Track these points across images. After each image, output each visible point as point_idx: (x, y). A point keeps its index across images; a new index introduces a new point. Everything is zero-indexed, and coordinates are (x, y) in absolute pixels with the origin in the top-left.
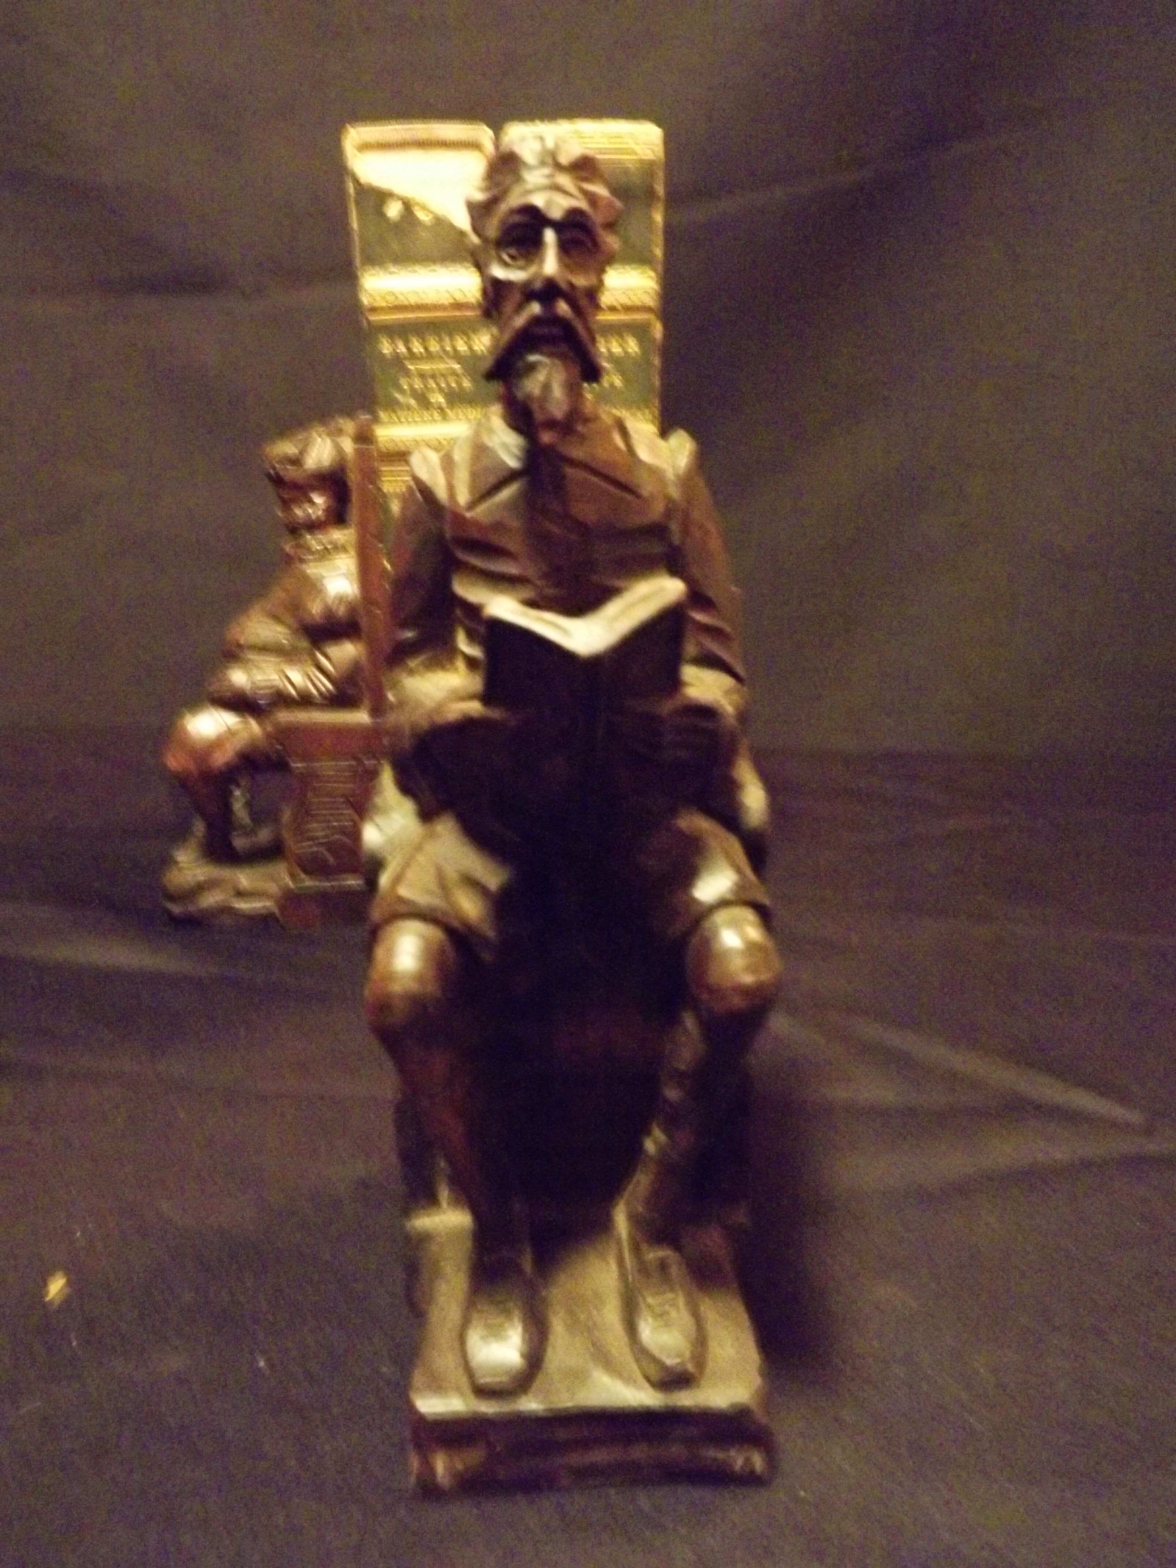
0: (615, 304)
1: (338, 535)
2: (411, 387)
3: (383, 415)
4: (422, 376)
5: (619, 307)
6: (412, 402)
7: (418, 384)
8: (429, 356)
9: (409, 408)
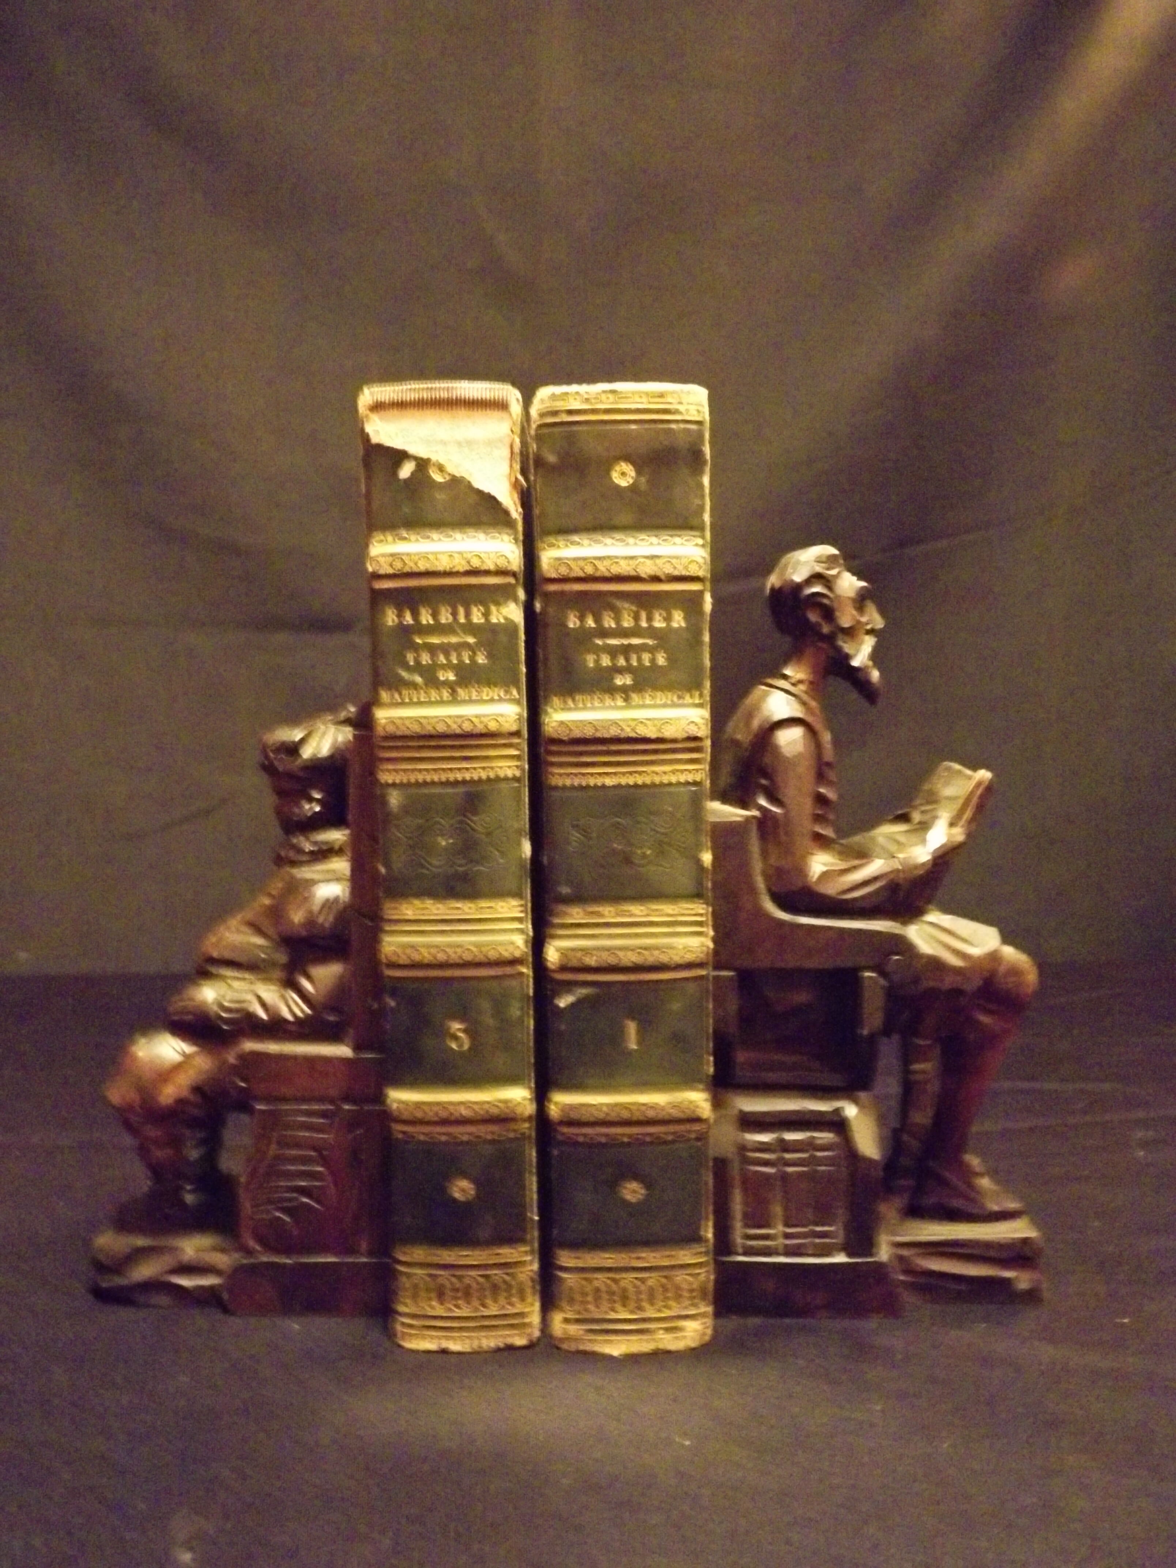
0: (659, 574)
1: (336, 836)
2: (418, 662)
3: (384, 695)
4: (432, 649)
5: (663, 577)
6: (418, 679)
7: (425, 659)
8: (438, 629)
9: (415, 686)
